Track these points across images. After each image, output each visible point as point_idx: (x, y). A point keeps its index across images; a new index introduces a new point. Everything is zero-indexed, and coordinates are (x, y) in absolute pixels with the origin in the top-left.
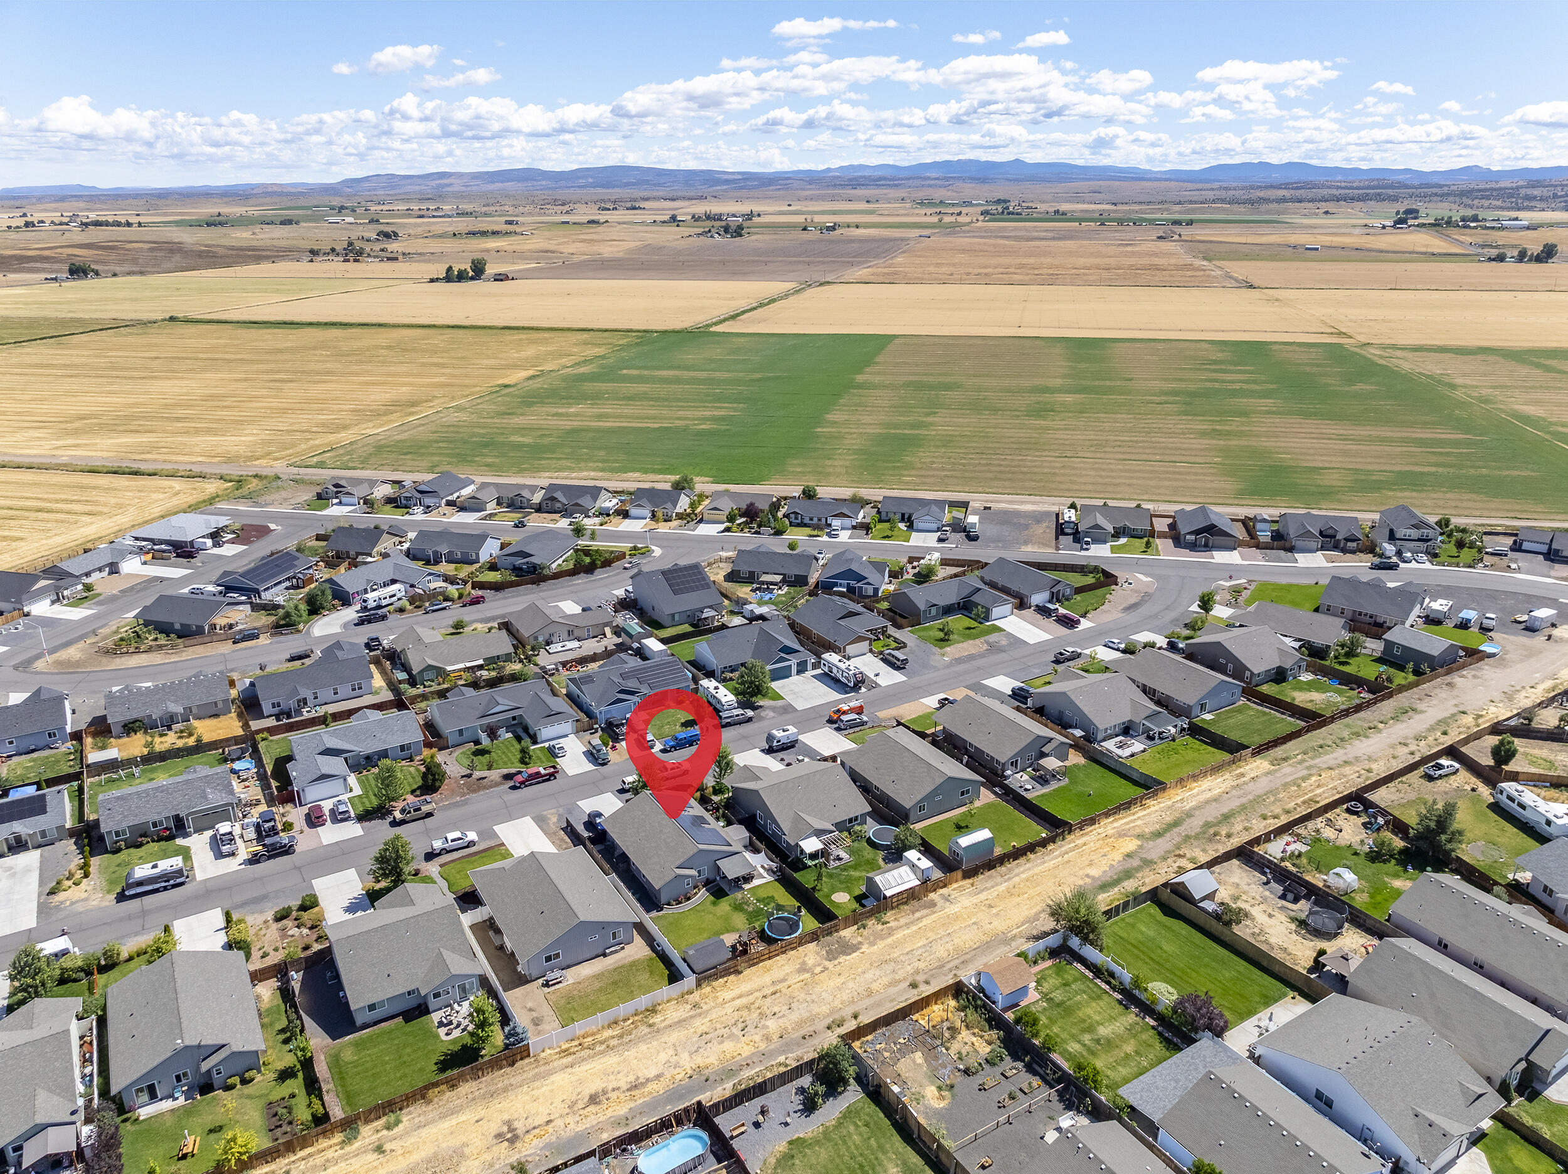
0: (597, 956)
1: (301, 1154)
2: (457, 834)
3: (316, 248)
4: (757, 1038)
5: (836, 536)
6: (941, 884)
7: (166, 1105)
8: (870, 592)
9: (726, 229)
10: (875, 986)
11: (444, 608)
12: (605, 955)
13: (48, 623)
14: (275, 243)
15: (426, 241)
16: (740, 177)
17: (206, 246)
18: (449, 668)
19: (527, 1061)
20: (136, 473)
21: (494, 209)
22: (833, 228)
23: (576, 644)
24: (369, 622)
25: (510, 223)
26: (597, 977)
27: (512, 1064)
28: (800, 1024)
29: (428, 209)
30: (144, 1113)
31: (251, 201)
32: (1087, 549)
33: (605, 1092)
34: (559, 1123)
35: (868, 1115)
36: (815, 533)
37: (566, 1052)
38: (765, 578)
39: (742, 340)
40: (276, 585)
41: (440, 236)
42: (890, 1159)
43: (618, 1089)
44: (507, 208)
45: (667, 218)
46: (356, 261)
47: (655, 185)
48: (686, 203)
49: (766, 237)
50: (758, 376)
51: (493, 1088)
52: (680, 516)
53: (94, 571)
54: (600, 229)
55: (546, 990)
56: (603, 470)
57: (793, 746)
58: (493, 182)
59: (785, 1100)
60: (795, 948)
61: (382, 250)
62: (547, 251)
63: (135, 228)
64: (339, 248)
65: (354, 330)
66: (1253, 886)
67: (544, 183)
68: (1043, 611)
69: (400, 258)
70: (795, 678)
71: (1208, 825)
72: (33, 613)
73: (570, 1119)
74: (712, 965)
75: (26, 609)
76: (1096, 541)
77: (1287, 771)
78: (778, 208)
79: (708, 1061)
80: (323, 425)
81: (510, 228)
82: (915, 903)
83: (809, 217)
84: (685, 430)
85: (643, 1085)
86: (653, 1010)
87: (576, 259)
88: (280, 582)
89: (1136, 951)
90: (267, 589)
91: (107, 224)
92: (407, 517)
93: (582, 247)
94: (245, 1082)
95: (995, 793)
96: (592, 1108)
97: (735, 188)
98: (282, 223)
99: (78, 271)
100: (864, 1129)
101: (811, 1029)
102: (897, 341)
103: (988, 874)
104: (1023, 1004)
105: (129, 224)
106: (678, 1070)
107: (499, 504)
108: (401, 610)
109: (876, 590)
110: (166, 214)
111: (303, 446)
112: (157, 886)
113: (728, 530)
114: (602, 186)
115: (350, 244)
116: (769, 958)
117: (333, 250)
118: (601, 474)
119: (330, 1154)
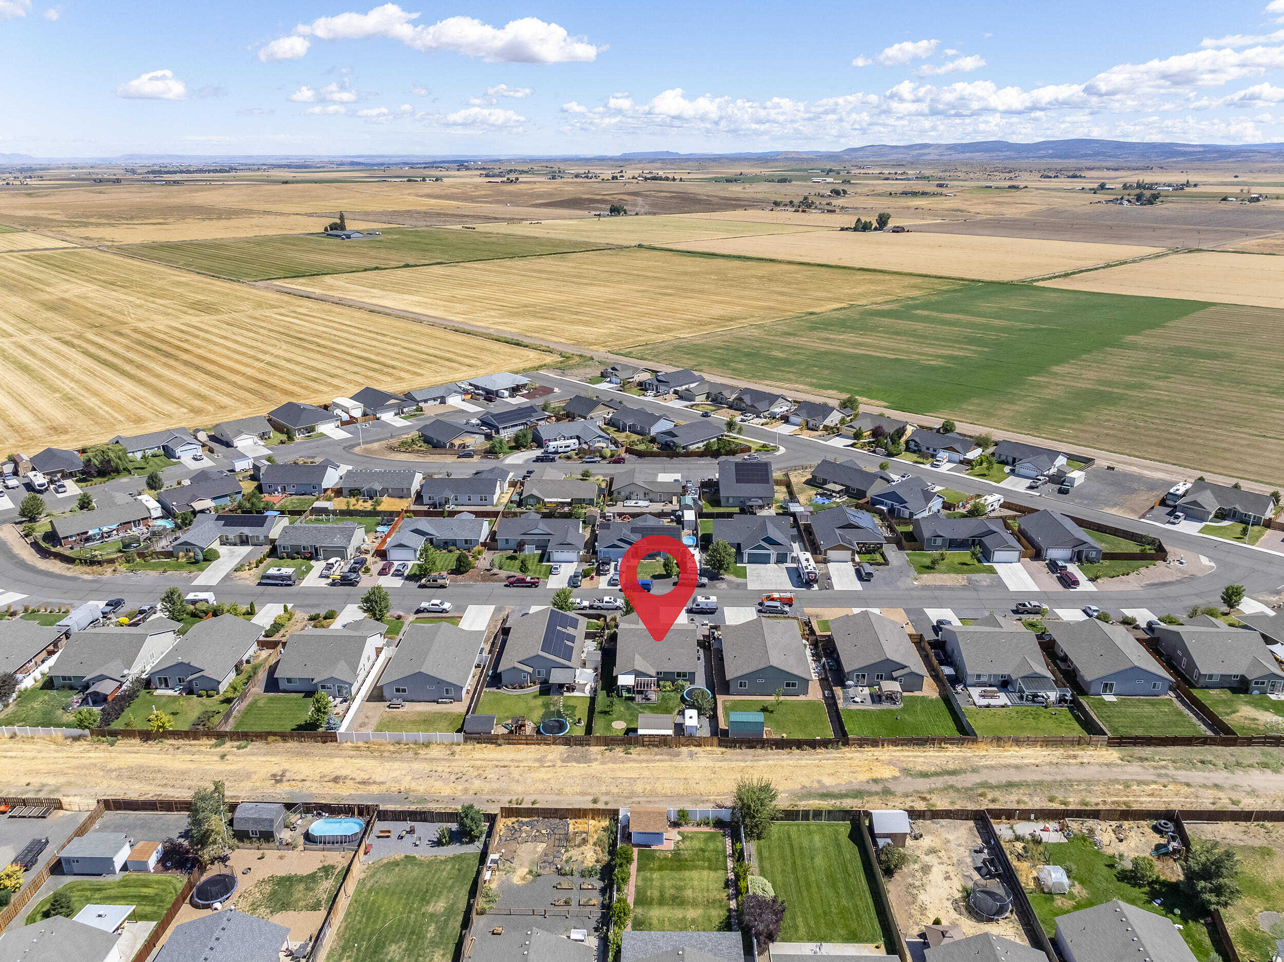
0: (434, 701)
1: (193, 742)
2: (437, 602)
3: (779, 200)
4: (460, 787)
5: (937, 466)
6: (696, 743)
7: (170, 692)
8: (907, 515)
9: (1139, 198)
10: (567, 790)
11: (595, 462)
12: (438, 703)
13: (386, 425)
14: (755, 196)
15: (867, 198)
16: (1201, 149)
17: (707, 196)
18: (546, 500)
19: (334, 744)
20: (518, 344)
21: (948, 174)
22: (1257, 200)
23: (646, 503)
24: (542, 461)
25: (941, 186)
26: (420, 713)
27: (325, 742)
28: (494, 791)
29: (896, 173)
30: (158, 692)
31: (770, 164)
32: (1174, 523)
33: (345, 778)
34: (308, 784)
35: (468, 865)
36: (921, 460)
37: (357, 748)
38: (830, 486)
39: (1053, 295)
40: (512, 426)
41: (879, 195)
42: (448, 897)
43: (354, 779)
44: (959, 174)
45: (1096, 186)
46: (804, 211)
47: (1110, 157)
48: (1129, 173)
49: (1178, 206)
50: (1032, 326)
51: (302, 751)
52: (826, 428)
53: (430, 399)
54: (1019, 193)
55: (387, 709)
56: (811, 385)
57: (712, 613)
58: (964, 152)
59: (431, 830)
60: (549, 744)
61: (828, 204)
62: (957, 211)
63: (678, 182)
64: (796, 201)
65: (750, 263)
66: (962, 849)
67: (1008, 153)
68: (1053, 566)
69: (838, 210)
70: (772, 566)
71: (985, 785)
72: (382, 419)
73: (315, 785)
74: (479, 731)
75: (378, 416)
76: (1188, 517)
77: (1134, 770)
78: (1220, 179)
79: (418, 788)
80: (658, 328)
81: (940, 190)
82: (665, 749)
83: (1246, 188)
84: (913, 363)
85: (370, 784)
86: (427, 745)
87: (979, 218)
88: (516, 425)
89: (788, 852)
90: (505, 428)
91: (661, 179)
92: (642, 398)
93: (990, 208)
94: (209, 696)
95: (824, 694)
96: (331, 784)
97: (1188, 160)
98: (779, 181)
99: (615, 210)
100: (455, 872)
101: (499, 798)
102: (1212, 308)
103: (745, 750)
104: (653, 848)
105: (674, 179)
106: (396, 785)
107: (707, 398)
108: (569, 458)
109: (911, 514)
110: (708, 173)
111: (631, 340)
112: (277, 582)
113: (852, 445)
114: (1060, 157)
115: (806, 198)
116: (527, 744)
117: (791, 202)
118: (807, 387)
119: (203, 748)
